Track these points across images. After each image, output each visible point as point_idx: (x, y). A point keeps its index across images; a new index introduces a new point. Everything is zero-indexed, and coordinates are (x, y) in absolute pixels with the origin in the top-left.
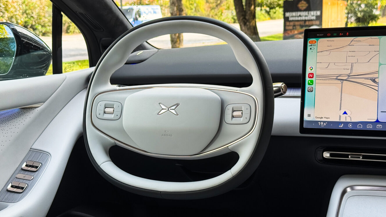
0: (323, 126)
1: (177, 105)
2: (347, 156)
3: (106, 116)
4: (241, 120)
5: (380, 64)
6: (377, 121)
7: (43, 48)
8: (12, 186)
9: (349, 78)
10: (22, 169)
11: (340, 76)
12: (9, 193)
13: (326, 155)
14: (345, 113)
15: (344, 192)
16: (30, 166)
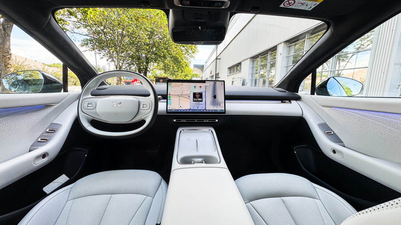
0: (174, 111)
1: (121, 103)
2: (181, 120)
3: (89, 108)
4: (146, 108)
5: (191, 92)
6: (190, 109)
7: (59, 83)
8: (41, 139)
9: (182, 96)
10: (47, 132)
11: (179, 95)
12: (39, 143)
13: (175, 120)
14: (181, 107)
15: (181, 132)
16: (51, 130)
